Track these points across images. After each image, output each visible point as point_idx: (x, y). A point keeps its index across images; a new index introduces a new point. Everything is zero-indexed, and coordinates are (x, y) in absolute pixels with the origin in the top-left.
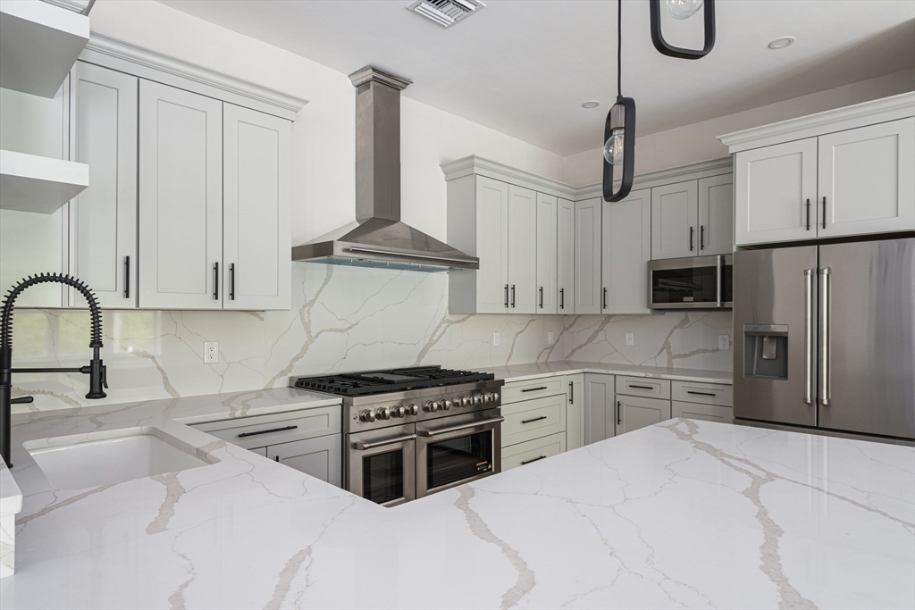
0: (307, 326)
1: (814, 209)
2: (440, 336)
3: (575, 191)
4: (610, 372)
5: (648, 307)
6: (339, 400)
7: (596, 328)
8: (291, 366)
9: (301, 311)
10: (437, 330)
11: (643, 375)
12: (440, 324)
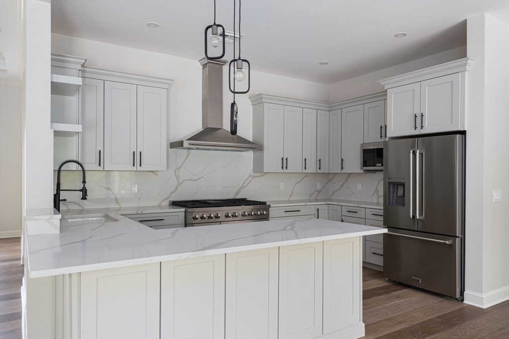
0: (178, 178)
1: (419, 119)
2: (248, 184)
3: (329, 105)
4: (339, 204)
5: (361, 169)
6: (183, 210)
7: (344, 180)
8: (170, 195)
9: (175, 171)
10: (246, 180)
11: (353, 205)
12: (248, 178)
